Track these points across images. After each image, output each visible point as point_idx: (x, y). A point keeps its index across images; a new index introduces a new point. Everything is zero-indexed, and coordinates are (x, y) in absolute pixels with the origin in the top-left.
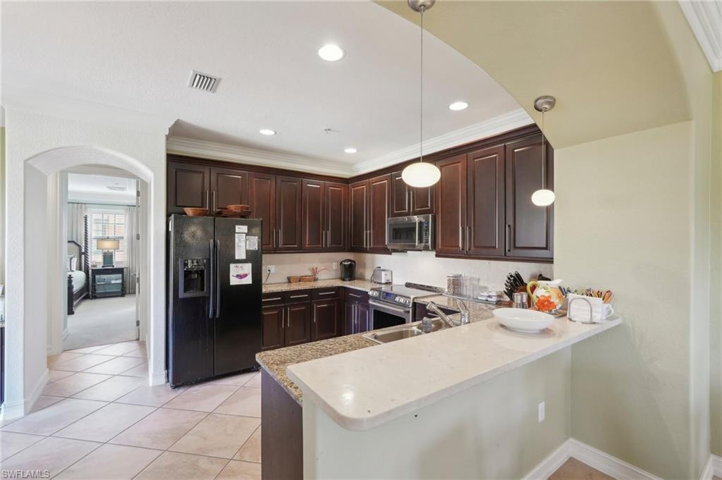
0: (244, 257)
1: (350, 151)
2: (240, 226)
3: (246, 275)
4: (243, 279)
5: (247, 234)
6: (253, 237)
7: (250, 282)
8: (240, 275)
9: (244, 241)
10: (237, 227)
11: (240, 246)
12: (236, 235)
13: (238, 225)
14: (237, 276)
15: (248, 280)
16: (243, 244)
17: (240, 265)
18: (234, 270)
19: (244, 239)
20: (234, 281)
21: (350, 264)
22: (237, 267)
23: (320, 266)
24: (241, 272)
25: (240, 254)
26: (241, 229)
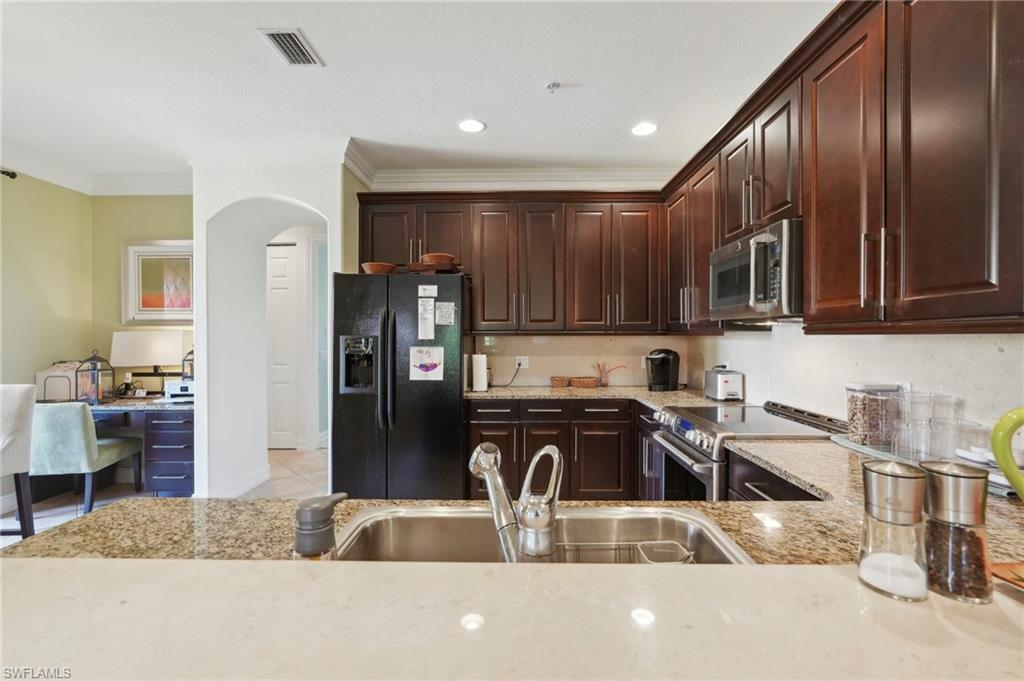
0: (431, 336)
1: (644, 129)
2: (425, 287)
3: (434, 366)
4: (429, 373)
5: (437, 300)
6: (446, 304)
7: (440, 377)
8: (426, 364)
9: (433, 311)
10: (421, 288)
11: (425, 319)
12: (420, 301)
13: (421, 284)
14: (422, 366)
15: (437, 375)
16: (430, 316)
17: (425, 349)
18: (416, 357)
19: (432, 307)
20: (416, 375)
21: (663, 359)
22: (421, 352)
23: (611, 361)
24: (427, 361)
25: (426, 332)
26: (427, 291)
